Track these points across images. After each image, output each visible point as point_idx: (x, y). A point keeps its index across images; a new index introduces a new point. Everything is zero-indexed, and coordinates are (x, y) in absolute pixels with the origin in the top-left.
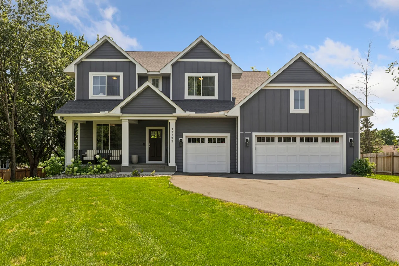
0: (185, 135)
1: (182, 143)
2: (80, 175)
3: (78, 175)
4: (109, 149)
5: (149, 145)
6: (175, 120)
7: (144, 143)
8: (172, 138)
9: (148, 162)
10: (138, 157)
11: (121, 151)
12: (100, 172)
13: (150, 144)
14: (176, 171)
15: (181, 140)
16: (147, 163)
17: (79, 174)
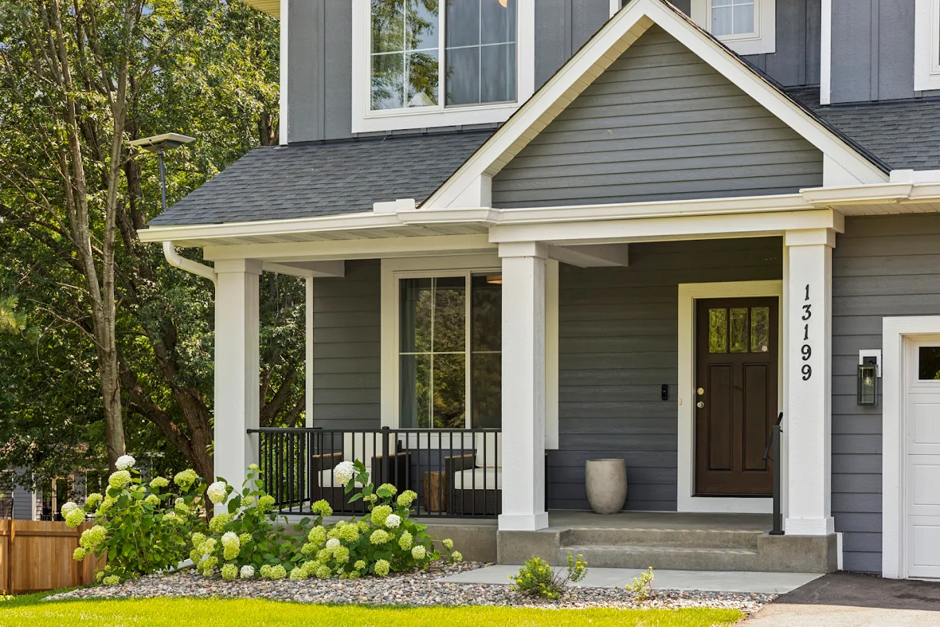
0: (893, 327)
1: (878, 383)
2: (257, 577)
3: (245, 579)
4: (468, 426)
5: (698, 398)
6: (824, 234)
7: (665, 387)
8: (807, 352)
9: (687, 502)
10: (623, 474)
11: (491, 436)
12: (360, 564)
13: (701, 391)
14: (840, 566)
15: (871, 361)
16: (680, 509)
17: (248, 570)
